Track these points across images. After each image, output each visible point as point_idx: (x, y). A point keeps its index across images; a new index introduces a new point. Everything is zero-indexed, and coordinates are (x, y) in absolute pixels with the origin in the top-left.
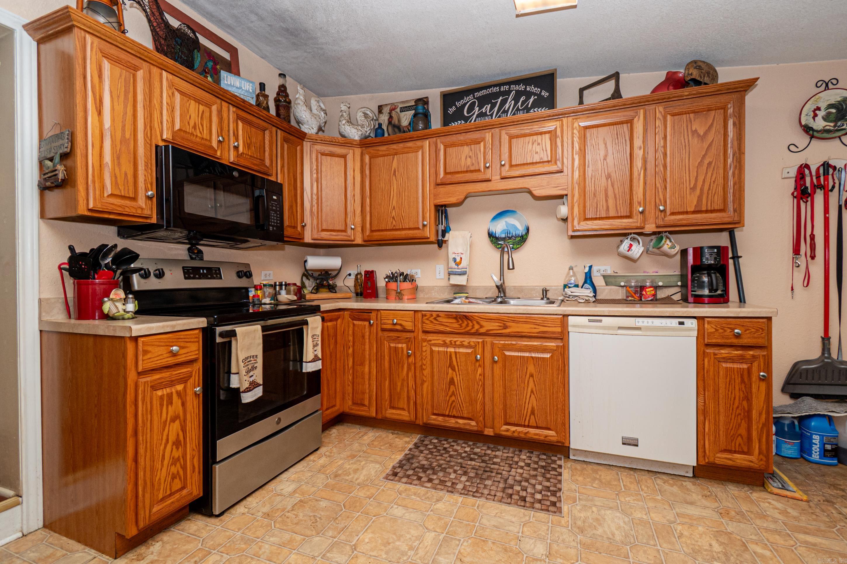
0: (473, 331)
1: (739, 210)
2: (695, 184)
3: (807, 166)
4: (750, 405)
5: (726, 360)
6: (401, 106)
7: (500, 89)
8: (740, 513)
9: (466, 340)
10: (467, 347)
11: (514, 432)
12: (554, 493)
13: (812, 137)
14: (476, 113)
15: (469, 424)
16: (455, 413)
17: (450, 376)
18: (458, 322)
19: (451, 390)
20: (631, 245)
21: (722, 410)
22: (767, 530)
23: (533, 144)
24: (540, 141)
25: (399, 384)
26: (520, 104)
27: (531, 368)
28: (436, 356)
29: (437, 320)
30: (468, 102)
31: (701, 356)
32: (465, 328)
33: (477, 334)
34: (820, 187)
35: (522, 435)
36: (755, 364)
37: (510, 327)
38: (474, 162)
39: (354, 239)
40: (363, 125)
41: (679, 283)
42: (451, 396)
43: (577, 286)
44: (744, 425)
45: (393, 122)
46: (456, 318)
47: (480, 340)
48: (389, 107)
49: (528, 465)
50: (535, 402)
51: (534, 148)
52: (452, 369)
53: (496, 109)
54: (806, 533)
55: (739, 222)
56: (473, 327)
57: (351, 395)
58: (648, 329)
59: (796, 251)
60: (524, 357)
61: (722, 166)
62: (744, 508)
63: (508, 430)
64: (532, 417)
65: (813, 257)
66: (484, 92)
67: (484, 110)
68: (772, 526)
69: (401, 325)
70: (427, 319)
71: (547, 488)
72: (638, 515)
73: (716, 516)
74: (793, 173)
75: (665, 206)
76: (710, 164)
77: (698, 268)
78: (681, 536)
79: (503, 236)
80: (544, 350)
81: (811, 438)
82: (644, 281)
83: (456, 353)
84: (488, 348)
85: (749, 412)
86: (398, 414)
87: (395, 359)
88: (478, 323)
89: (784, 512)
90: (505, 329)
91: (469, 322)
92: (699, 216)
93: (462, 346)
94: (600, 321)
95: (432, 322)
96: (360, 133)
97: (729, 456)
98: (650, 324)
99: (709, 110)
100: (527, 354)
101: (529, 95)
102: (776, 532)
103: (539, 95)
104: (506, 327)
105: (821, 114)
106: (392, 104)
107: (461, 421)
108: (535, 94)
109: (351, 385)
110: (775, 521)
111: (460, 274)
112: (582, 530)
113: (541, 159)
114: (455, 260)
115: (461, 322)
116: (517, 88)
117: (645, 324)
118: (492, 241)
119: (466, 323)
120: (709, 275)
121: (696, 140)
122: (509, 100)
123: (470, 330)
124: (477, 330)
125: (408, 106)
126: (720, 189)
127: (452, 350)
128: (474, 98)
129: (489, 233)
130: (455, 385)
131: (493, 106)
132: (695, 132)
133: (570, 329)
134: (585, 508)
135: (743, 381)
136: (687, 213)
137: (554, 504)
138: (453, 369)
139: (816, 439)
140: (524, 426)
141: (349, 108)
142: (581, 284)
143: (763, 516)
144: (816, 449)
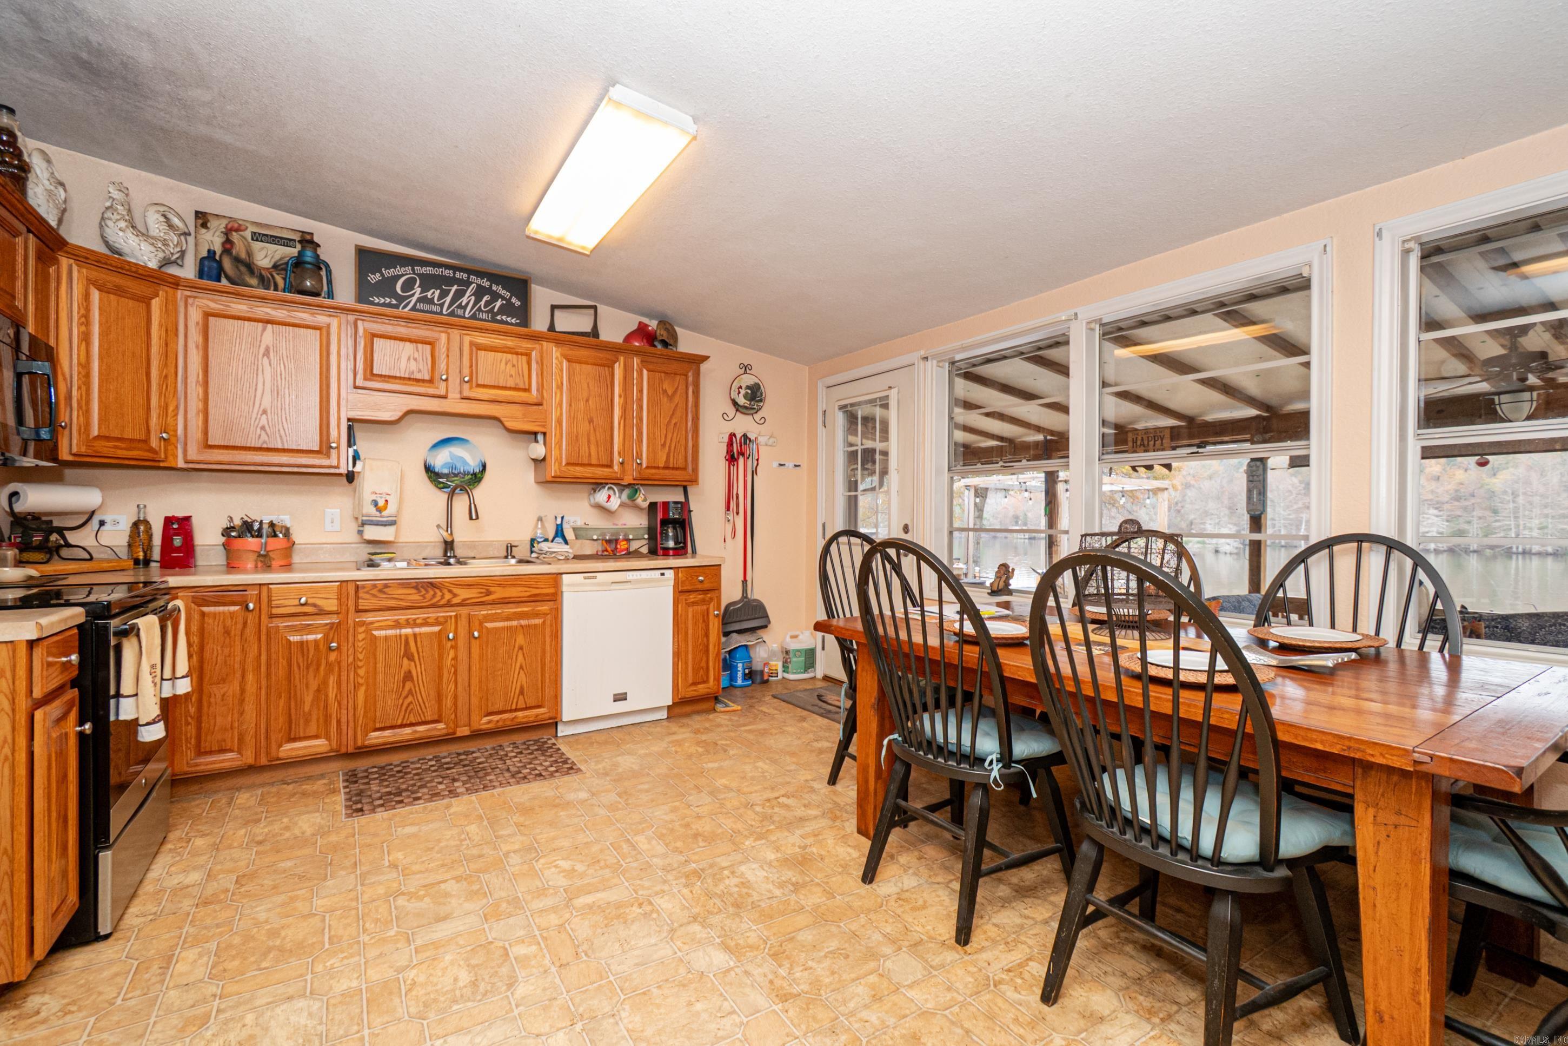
0: (442, 602)
1: (696, 470)
2: (665, 442)
3: (734, 435)
4: (708, 641)
5: (694, 604)
6: (252, 229)
7: (454, 273)
8: (706, 729)
9: (432, 614)
10: (432, 625)
11: (498, 721)
12: (565, 762)
13: (737, 410)
14: (417, 296)
15: (435, 729)
16: (412, 719)
17: (405, 668)
18: (420, 592)
19: (407, 688)
20: (609, 497)
21: (690, 648)
22: (724, 732)
23: (506, 364)
24: (515, 362)
25: (308, 699)
26: (483, 303)
27: (521, 640)
28: (381, 646)
29: (385, 593)
30: (403, 275)
31: (676, 602)
32: (431, 599)
33: (449, 604)
34: (743, 454)
35: (509, 723)
36: (712, 605)
37: (495, 592)
38: (421, 367)
39: (166, 457)
40: (165, 240)
41: (646, 536)
42: (406, 697)
43: (546, 540)
44: (704, 659)
45: (234, 252)
46: (416, 588)
47: (453, 614)
48: (224, 222)
49: (521, 753)
50: (524, 679)
51: (508, 370)
52: (409, 659)
53: (448, 299)
54: (744, 725)
55: (694, 481)
56: (443, 597)
57: (193, 741)
58: (638, 581)
59: (728, 508)
60: (511, 627)
61: (684, 428)
62: (707, 725)
63: (489, 722)
64: (521, 697)
65: (738, 513)
66: (429, 270)
67: (429, 294)
68: (726, 729)
69: (314, 605)
70: (367, 593)
71: (556, 762)
72: (642, 752)
73: (692, 735)
74: (726, 439)
75: (641, 459)
76: (675, 424)
77: (665, 522)
78: (676, 752)
79: (446, 471)
80: (537, 615)
81: (737, 666)
82: (618, 534)
83: (415, 635)
84: (463, 623)
85: (707, 647)
86: (305, 748)
87: (300, 660)
88: (450, 591)
89: (730, 720)
90: (487, 595)
91: (437, 591)
92: (667, 472)
93: (426, 623)
94: (595, 578)
95: (374, 596)
96: (161, 255)
97: (694, 688)
98: (639, 577)
99: (676, 374)
100: (515, 623)
101: (495, 296)
102: (729, 731)
103: (509, 301)
104: (488, 593)
105: (743, 392)
106: (235, 220)
107: (421, 728)
108: (503, 298)
109: (193, 723)
110: (727, 726)
111: (385, 525)
112: (606, 774)
113: (517, 384)
114: (375, 503)
115: (424, 592)
116: (479, 281)
117: (635, 577)
118: (430, 478)
119: (431, 593)
120: (675, 528)
121: (666, 399)
122: (468, 294)
123: (439, 601)
124: (449, 601)
125: (272, 236)
126: (683, 449)
127: (407, 631)
128: (414, 273)
129: (425, 466)
130: (412, 680)
131: (444, 294)
132: (665, 391)
133: (564, 589)
134: (597, 762)
135: (704, 621)
136: (658, 468)
137: (571, 768)
138: (411, 658)
139: (740, 665)
140: (511, 711)
141: (127, 195)
142: (550, 539)
143: (719, 726)
144: (740, 674)
